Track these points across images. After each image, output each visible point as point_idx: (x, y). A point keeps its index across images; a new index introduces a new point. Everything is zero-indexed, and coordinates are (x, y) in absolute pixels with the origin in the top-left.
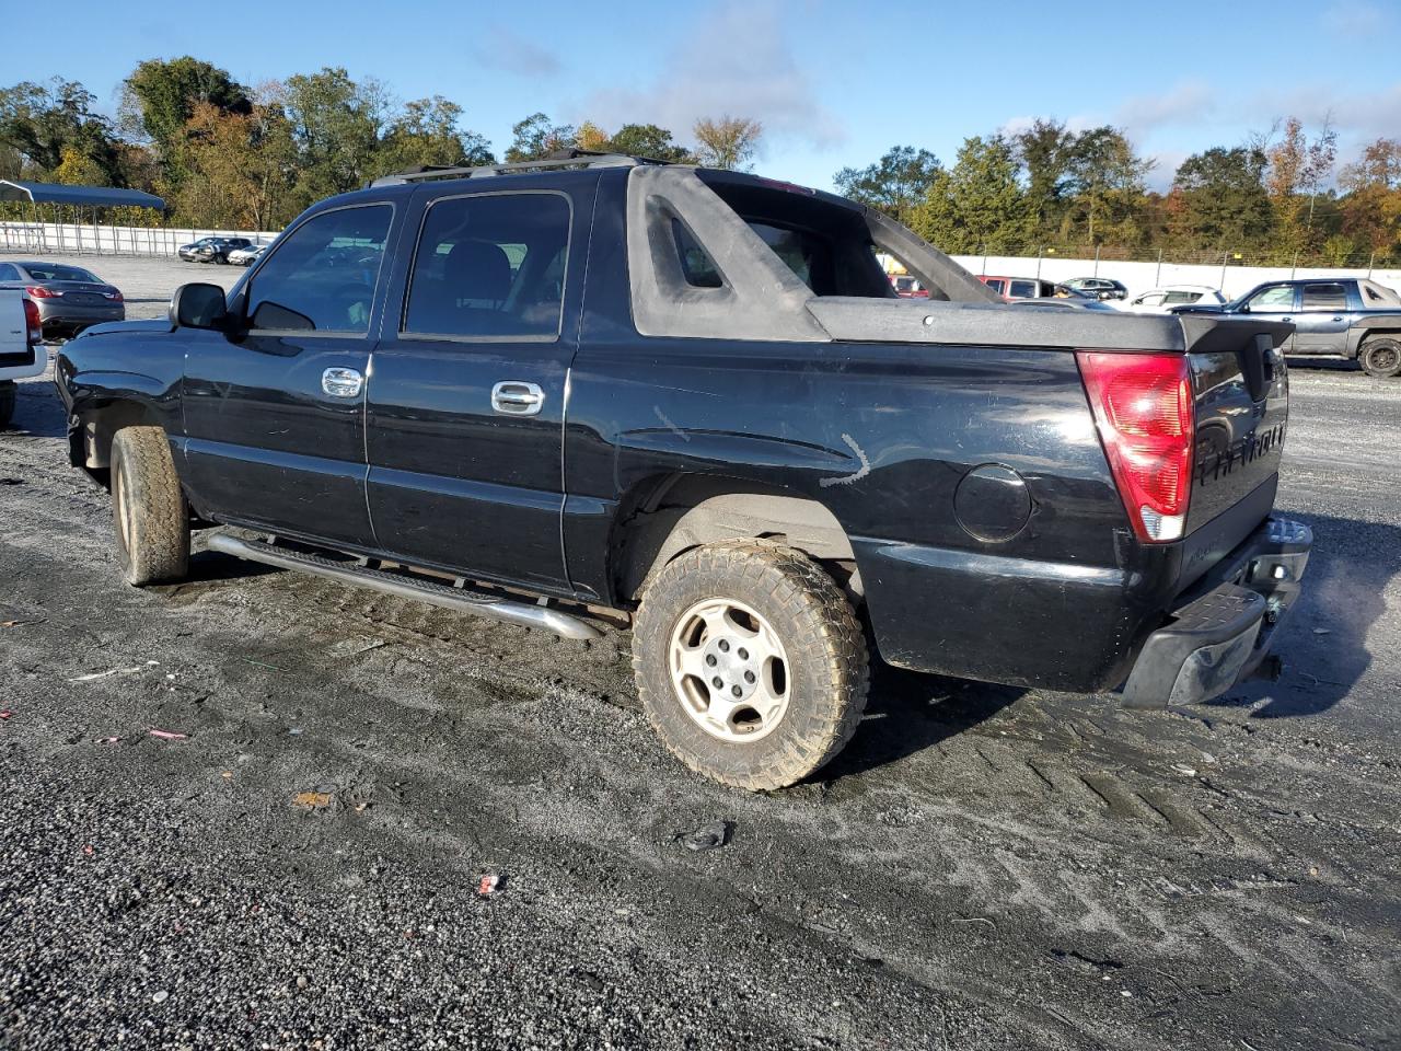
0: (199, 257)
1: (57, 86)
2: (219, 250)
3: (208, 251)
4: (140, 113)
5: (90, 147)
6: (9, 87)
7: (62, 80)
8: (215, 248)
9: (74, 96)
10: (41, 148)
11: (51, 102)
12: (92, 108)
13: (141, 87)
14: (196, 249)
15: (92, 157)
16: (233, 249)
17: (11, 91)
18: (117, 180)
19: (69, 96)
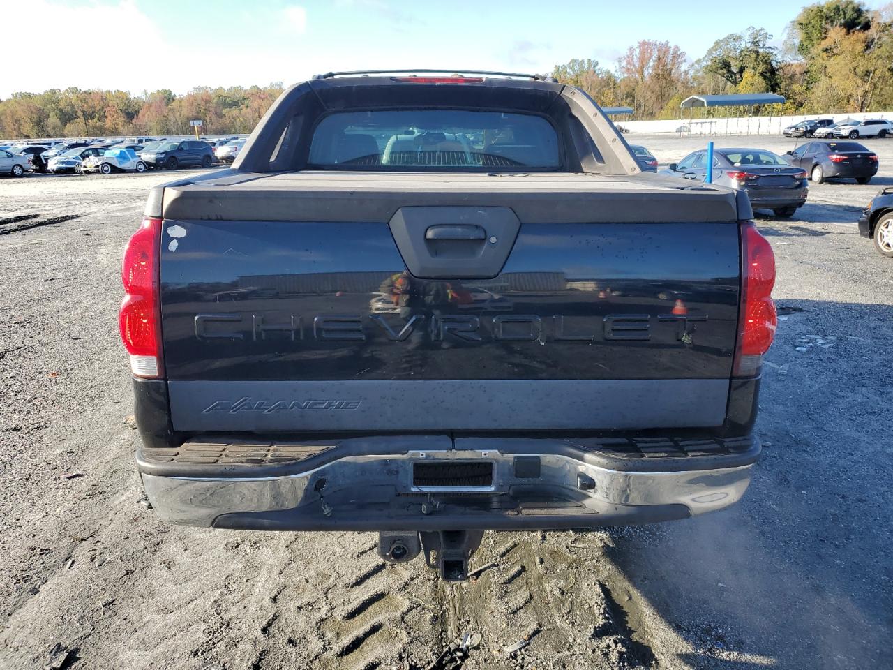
0: (796, 134)
1: (749, 33)
2: (809, 128)
3: (801, 130)
4: (797, 42)
5: (761, 68)
6: (721, 39)
7: (754, 28)
8: (806, 127)
9: (759, 38)
10: (733, 73)
11: (745, 44)
12: (769, 43)
13: (801, 24)
14: (794, 129)
15: (761, 74)
16: (819, 127)
17: (722, 41)
18: (773, 87)
19: (756, 38)
